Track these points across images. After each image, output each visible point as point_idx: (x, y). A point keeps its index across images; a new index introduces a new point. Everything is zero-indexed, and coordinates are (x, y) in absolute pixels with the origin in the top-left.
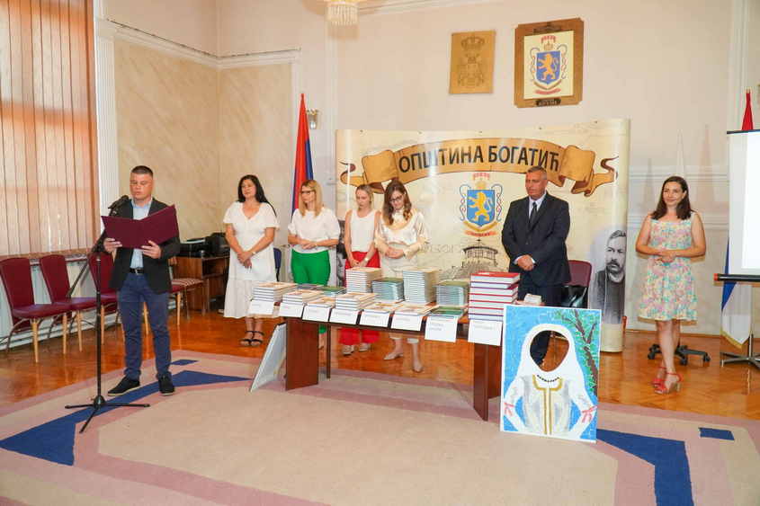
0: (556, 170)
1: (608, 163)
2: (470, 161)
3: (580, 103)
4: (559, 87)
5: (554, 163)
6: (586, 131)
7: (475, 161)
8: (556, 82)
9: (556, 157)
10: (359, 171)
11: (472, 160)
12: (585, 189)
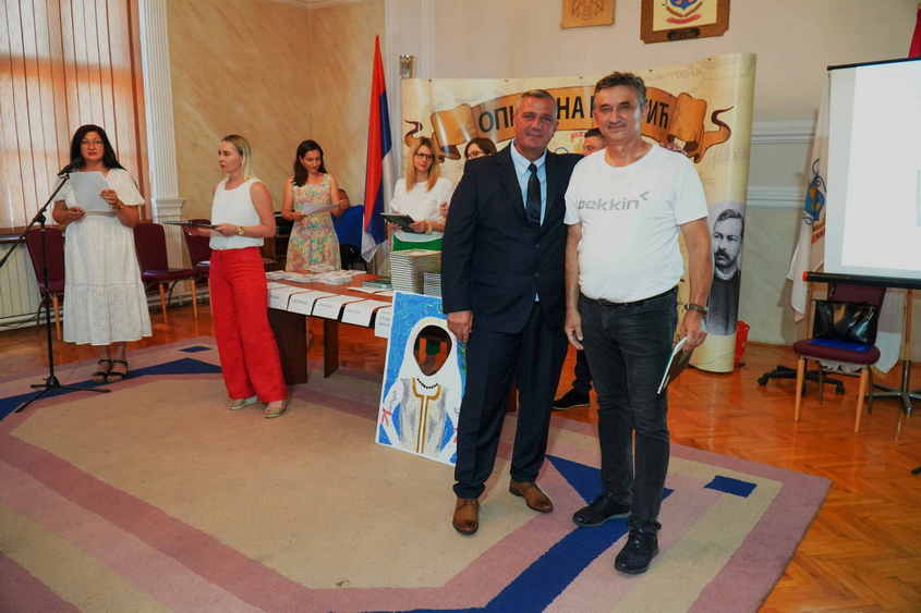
0: (665, 126)
1: (720, 117)
2: (567, 117)
3: (726, 34)
4: (698, 12)
5: (664, 118)
6: (699, 72)
7: (573, 117)
8: (695, 5)
9: (666, 110)
10: (427, 132)
11: (571, 115)
12: (693, 153)
